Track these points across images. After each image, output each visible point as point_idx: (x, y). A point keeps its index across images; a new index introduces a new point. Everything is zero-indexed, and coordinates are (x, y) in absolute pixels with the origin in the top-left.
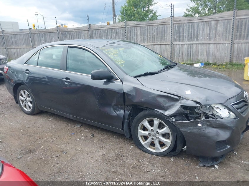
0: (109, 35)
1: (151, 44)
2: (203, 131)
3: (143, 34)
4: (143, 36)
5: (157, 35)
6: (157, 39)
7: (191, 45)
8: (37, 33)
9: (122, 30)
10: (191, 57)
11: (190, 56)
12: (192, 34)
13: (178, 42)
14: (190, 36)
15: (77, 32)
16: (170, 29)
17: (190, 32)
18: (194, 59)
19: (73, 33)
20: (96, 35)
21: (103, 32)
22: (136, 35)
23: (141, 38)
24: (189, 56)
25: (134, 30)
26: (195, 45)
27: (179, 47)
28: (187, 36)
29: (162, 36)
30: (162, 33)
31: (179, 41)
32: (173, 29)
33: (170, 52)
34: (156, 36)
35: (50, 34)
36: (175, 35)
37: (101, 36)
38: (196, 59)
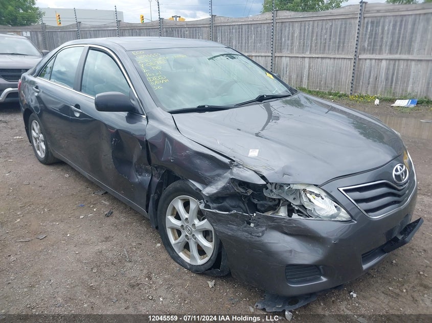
0: (244, 36)
1: (317, 56)
2: (258, 239)
3: (304, 36)
4: (304, 39)
5: (330, 39)
6: (329, 46)
7: (395, 62)
8: (129, 28)
9: (267, 27)
10: (393, 86)
11: (392, 83)
12: (401, 40)
13: (370, 53)
14: (395, 44)
15: (191, 29)
16: (357, 27)
17: (397, 36)
18: (399, 91)
19: (184, 31)
20: (222, 35)
21: (234, 31)
22: (290, 38)
23: (300, 43)
24: (389, 84)
25: (287, 29)
26: (403, 61)
27: (371, 65)
28: (388, 44)
29: (339, 42)
30: (340, 35)
31: (373, 54)
32: (363, 28)
33: (352, 75)
34: (328, 40)
35: (148, 31)
36: (365, 41)
37: (231, 38)
38: (403, 91)
